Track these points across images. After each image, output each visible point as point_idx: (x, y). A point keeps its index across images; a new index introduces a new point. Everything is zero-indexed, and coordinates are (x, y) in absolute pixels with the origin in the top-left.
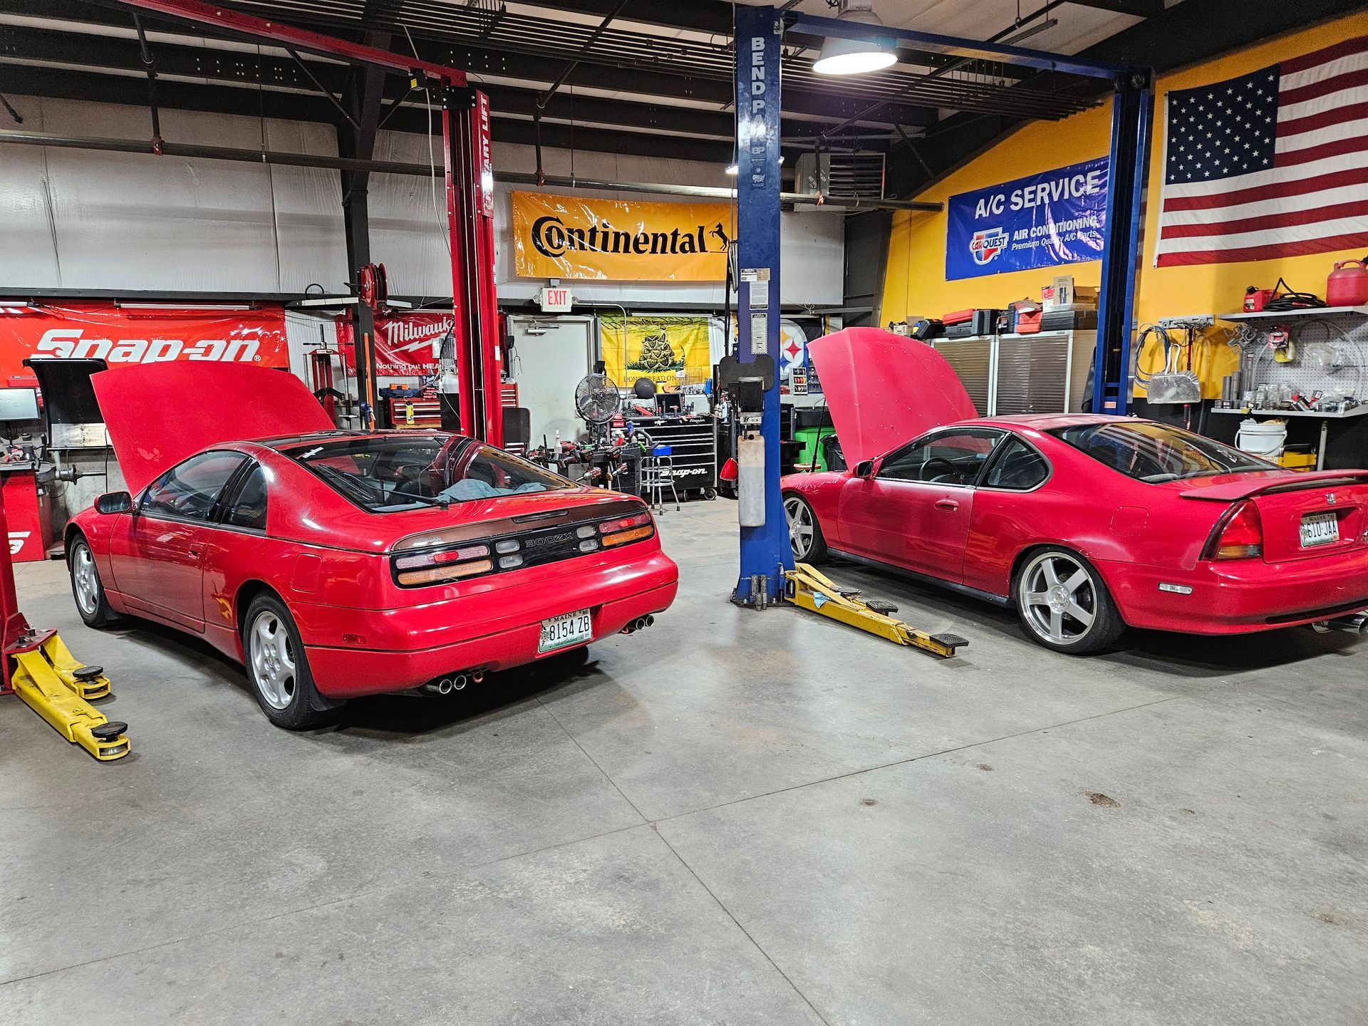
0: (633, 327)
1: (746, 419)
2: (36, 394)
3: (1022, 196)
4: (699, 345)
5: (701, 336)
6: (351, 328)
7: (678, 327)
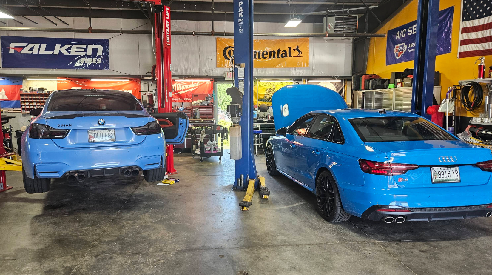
0: (262, 85)
3: (412, 29)
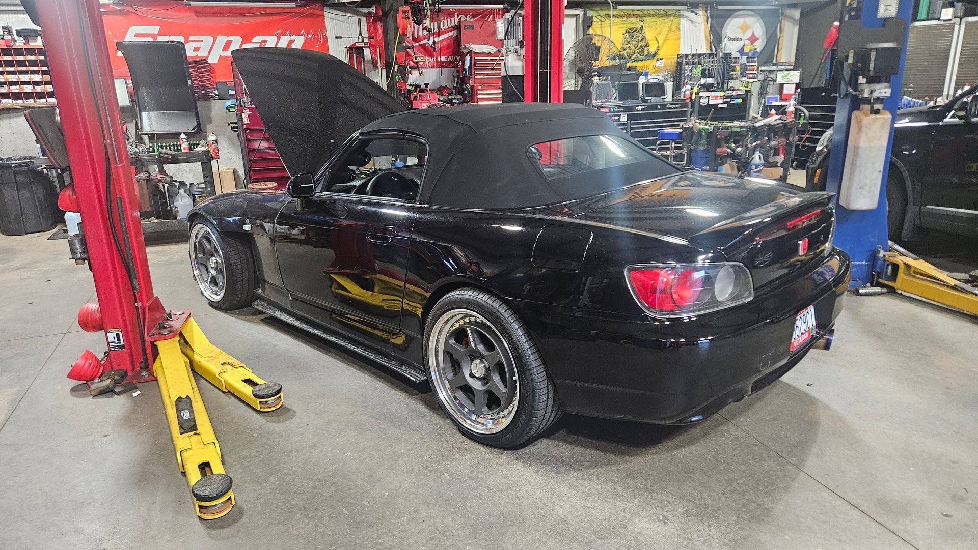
0: (616, 20)
1: (872, 92)
2: (126, 84)
4: (671, 35)
5: (674, 28)
6: (380, 26)
7: (655, 19)
